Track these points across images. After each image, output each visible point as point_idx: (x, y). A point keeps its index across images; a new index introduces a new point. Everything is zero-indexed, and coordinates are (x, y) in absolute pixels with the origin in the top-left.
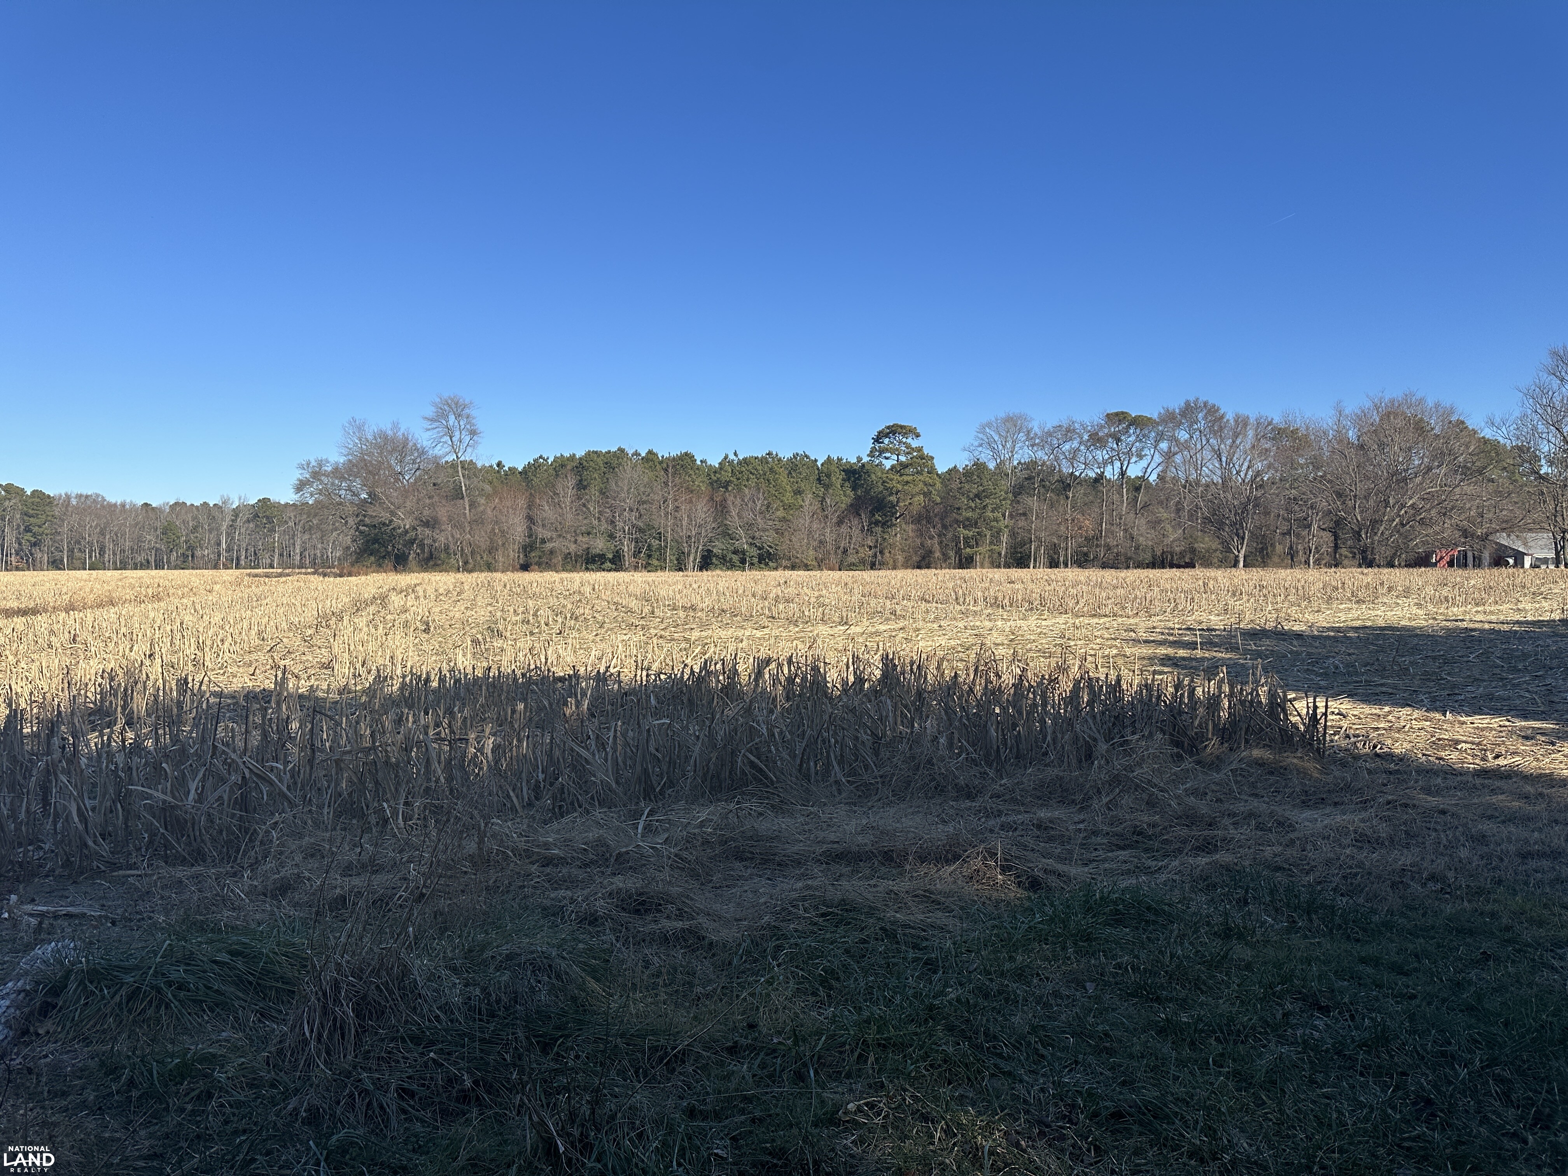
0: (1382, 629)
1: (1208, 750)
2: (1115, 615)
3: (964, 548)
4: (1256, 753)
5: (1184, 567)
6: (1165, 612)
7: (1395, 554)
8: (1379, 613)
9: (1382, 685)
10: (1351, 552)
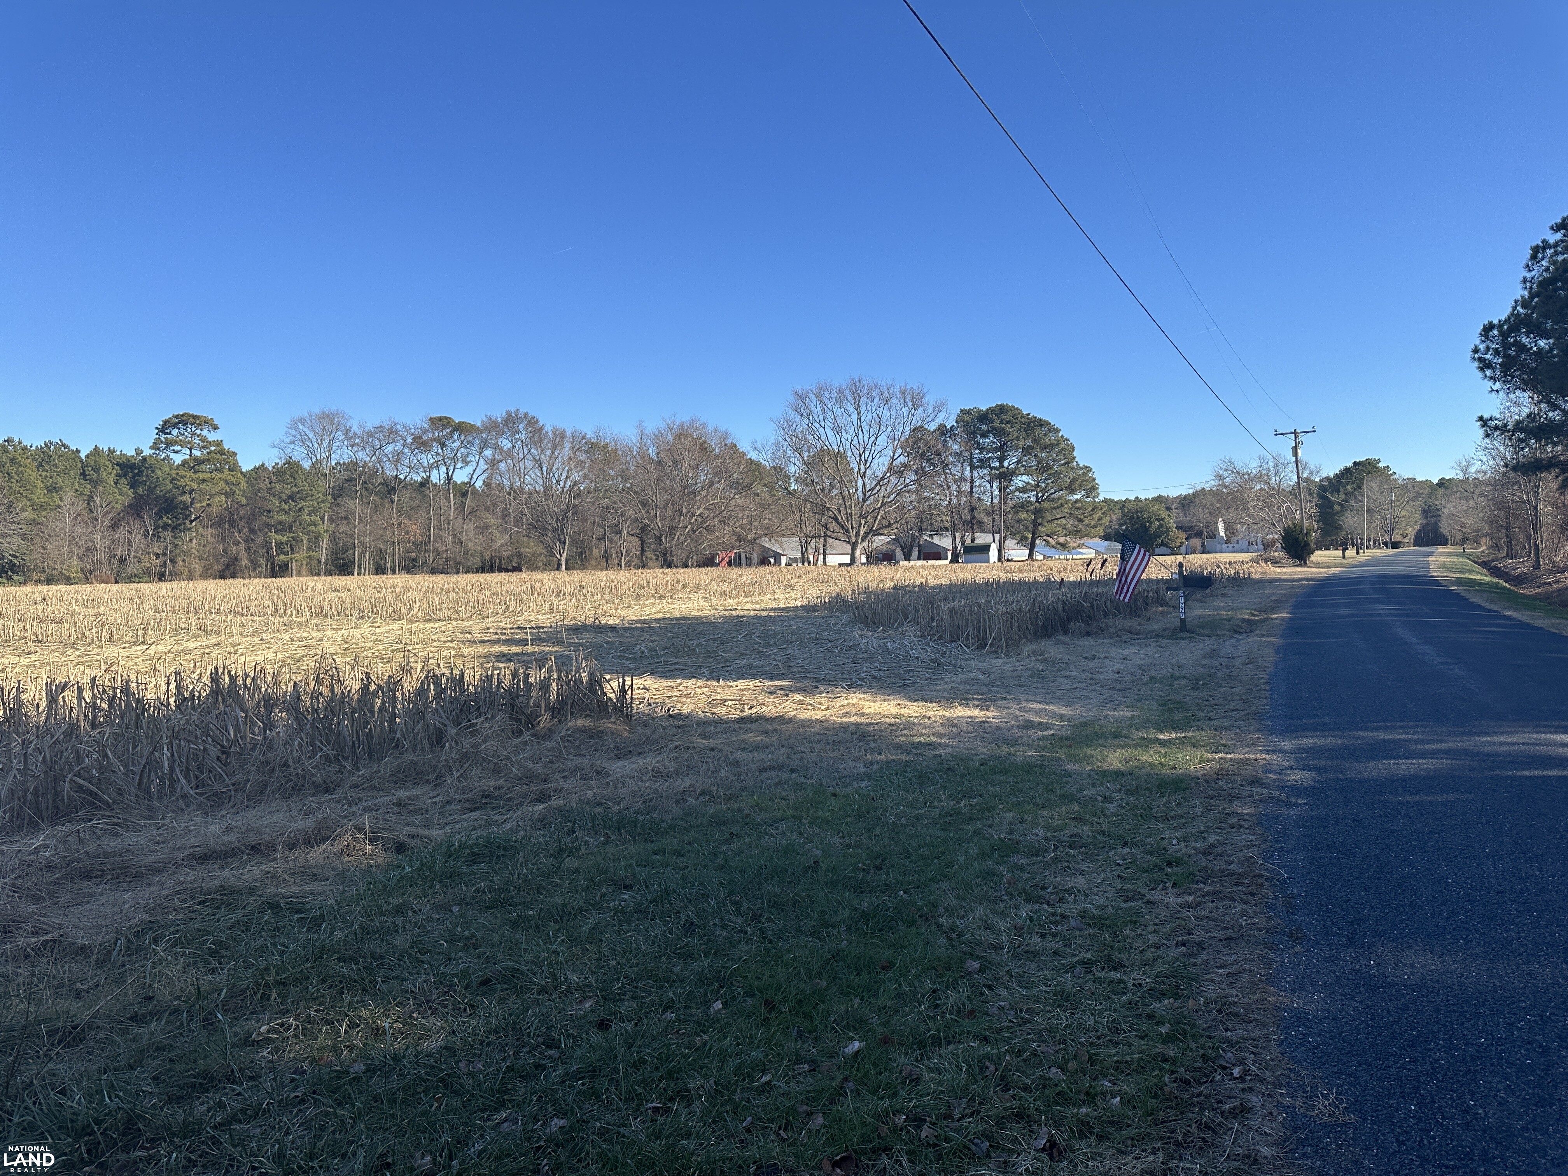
0: (678, 619)
1: (541, 725)
2: (450, 619)
3: (278, 555)
4: (580, 722)
5: (511, 571)
6: (497, 614)
7: (688, 556)
8: (676, 606)
9: (676, 663)
10: (655, 555)
